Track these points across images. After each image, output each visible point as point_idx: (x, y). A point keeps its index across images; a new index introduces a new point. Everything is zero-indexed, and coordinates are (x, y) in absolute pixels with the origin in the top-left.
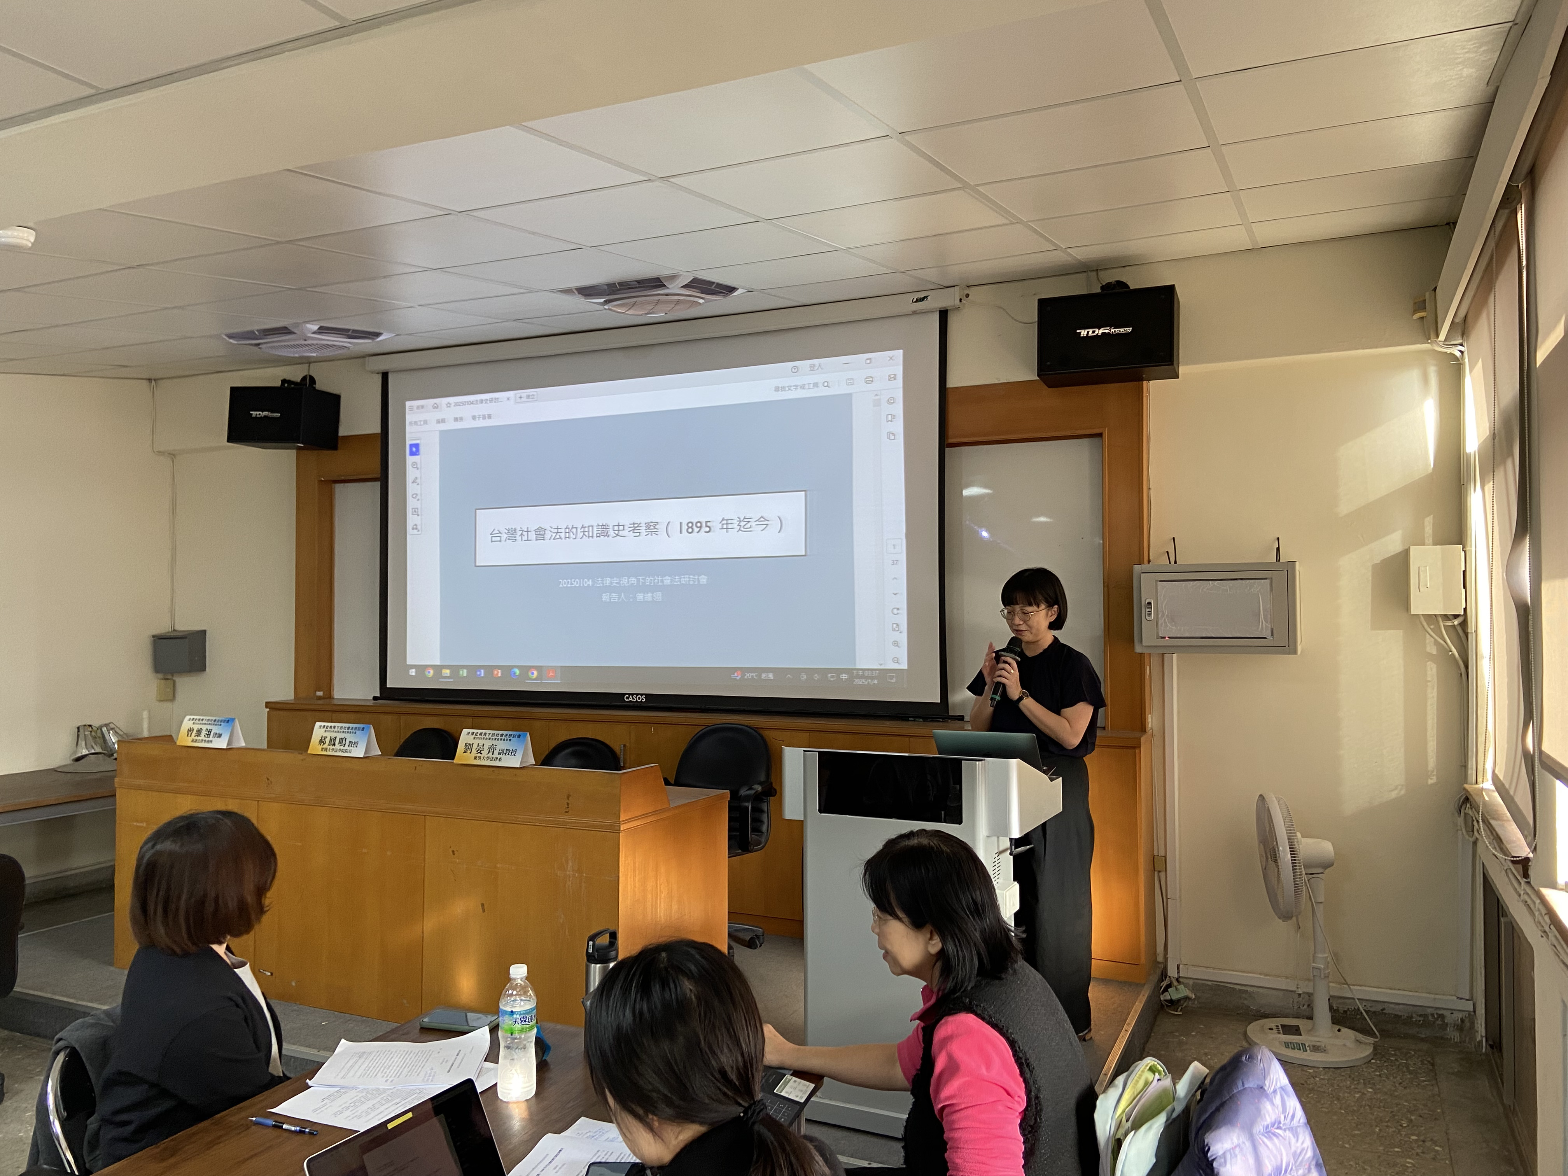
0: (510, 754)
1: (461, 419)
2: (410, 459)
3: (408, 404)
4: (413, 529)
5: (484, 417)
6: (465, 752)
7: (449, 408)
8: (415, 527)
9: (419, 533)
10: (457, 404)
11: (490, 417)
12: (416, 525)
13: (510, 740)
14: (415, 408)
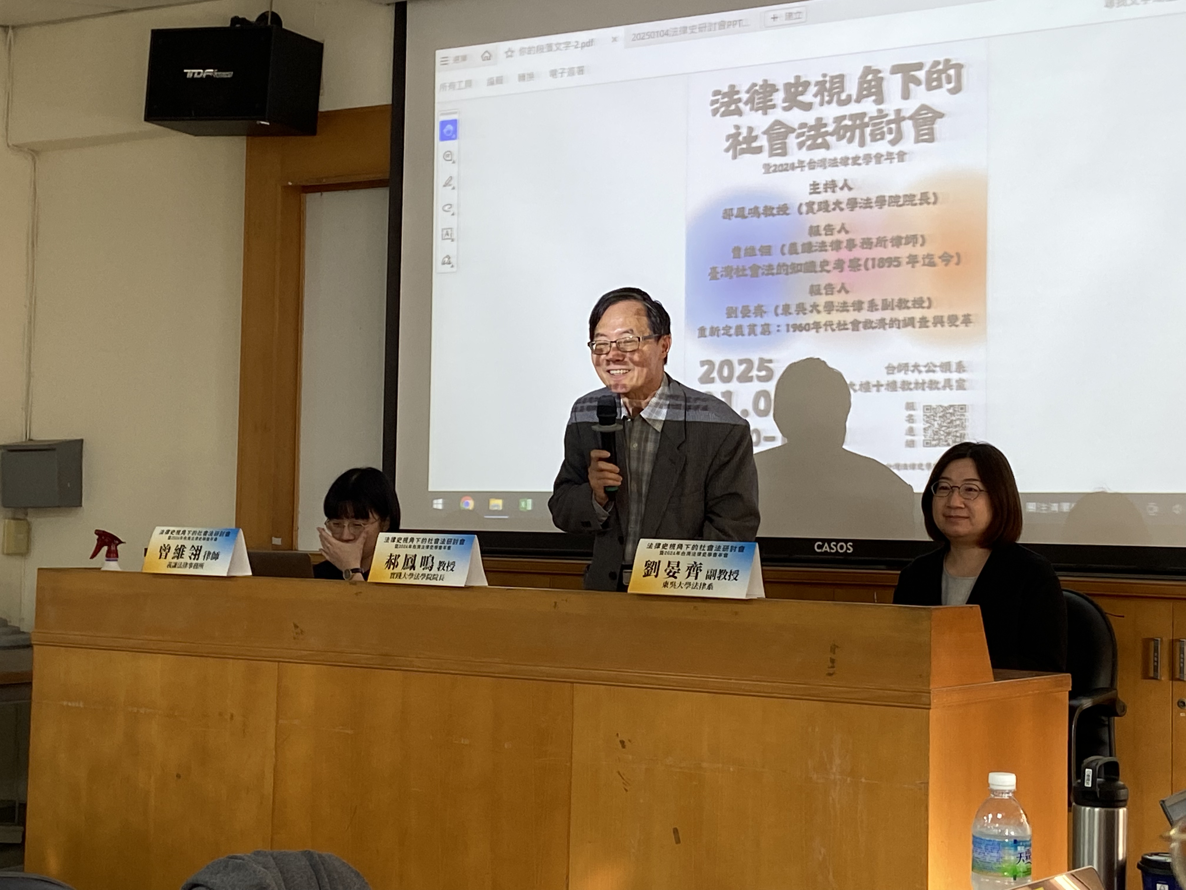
0: (727, 577)
1: (531, 76)
2: (441, 147)
3: (440, 54)
4: (444, 263)
5: (571, 72)
6: (647, 575)
7: (510, 59)
8: (447, 261)
9: (454, 269)
10: (522, 51)
11: (581, 70)
12: (448, 257)
13: (726, 555)
14: (451, 61)
